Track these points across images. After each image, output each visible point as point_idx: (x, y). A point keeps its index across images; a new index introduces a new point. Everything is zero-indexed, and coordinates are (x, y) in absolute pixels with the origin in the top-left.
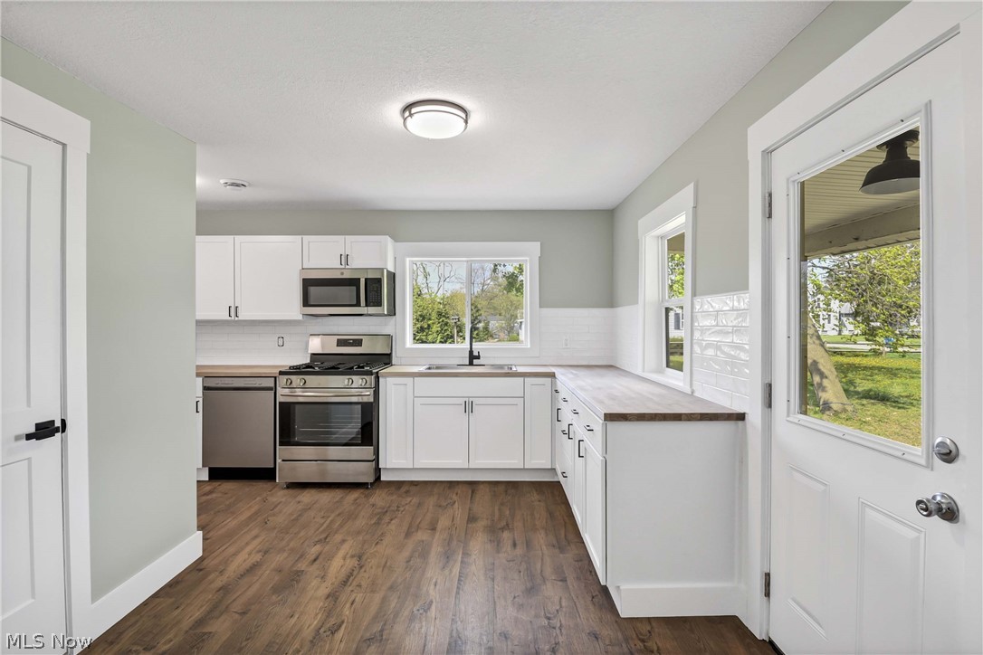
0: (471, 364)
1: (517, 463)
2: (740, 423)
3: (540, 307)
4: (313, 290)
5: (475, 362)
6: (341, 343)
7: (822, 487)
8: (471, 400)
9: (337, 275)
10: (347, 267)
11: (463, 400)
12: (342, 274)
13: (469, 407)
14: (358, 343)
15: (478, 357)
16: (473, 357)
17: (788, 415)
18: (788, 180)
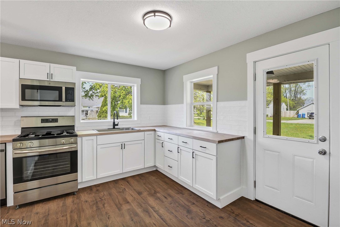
0: (114, 128)
1: (141, 166)
2: (243, 139)
3: (141, 104)
4: (28, 91)
5: (116, 127)
6: (43, 121)
7: (278, 153)
8: (124, 143)
9: (46, 84)
10: (51, 80)
11: (120, 144)
12: (50, 84)
13: (123, 146)
14: (56, 120)
15: (117, 125)
16: (114, 125)
17: (264, 135)
18: (264, 71)
